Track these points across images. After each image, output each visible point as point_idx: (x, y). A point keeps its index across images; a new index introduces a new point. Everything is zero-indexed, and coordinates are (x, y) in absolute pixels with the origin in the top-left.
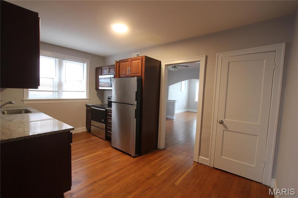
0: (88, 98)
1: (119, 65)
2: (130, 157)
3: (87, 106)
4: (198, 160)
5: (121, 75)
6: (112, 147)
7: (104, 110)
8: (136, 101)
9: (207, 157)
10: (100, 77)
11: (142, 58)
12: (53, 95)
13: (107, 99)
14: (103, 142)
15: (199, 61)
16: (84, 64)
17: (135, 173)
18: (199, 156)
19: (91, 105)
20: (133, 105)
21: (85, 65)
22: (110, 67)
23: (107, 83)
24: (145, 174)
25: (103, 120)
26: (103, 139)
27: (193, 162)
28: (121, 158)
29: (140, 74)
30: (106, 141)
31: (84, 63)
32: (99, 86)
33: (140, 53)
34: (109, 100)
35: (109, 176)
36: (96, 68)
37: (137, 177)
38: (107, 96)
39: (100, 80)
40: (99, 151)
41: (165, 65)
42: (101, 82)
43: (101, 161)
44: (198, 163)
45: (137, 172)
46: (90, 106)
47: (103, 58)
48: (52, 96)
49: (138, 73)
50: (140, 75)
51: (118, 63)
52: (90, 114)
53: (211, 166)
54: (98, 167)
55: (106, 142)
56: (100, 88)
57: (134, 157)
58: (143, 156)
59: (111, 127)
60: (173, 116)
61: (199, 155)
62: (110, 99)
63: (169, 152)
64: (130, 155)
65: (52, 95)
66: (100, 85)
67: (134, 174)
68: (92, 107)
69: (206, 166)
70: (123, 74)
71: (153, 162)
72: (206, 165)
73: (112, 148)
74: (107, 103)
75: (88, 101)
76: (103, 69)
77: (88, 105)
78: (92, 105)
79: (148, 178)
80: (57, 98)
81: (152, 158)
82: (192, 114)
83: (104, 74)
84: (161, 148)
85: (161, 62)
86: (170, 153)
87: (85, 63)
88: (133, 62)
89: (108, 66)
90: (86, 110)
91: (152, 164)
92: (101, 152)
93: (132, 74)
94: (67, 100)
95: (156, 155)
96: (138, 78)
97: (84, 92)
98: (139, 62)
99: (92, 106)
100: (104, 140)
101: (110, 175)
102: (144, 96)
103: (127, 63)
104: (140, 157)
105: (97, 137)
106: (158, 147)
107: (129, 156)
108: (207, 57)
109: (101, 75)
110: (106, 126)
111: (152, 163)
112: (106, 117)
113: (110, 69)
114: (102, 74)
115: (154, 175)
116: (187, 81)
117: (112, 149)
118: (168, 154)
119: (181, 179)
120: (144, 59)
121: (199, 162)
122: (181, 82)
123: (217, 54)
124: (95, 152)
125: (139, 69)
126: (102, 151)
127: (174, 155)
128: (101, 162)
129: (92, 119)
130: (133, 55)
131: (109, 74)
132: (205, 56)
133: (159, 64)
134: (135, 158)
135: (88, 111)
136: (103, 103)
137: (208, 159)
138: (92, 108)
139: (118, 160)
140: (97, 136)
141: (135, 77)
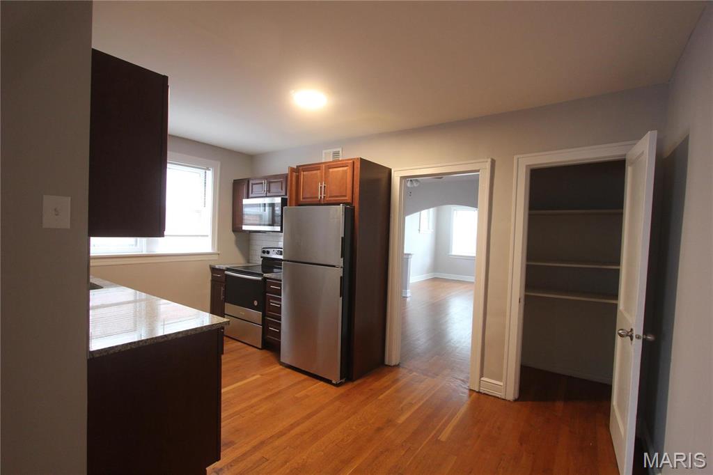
0: (216, 251)
1: (298, 178)
2: (329, 385)
3: (213, 270)
4: (480, 386)
5: (303, 198)
6: (282, 364)
7: (260, 278)
8: (342, 259)
9: (500, 380)
10: (245, 201)
11: (354, 162)
12: (136, 245)
13: (259, 253)
14: (259, 354)
15: (478, 171)
16: (207, 171)
17: (347, 419)
18: (481, 378)
19: (223, 267)
20: (334, 266)
21: (210, 174)
22: (270, 180)
23: (256, 215)
24: (371, 422)
25: (256, 303)
26: (257, 348)
27: (467, 391)
28: (309, 389)
29: (348, 198)
30: (264, 351)
31: (208, 169)
32: (242, 223)
33: (340, 150)
34: (266, 255)
35: (292, 429)
36: (234, 180)
37: (354, 428)
38: (259, 244)
39: (246, 210)
40: (253, 373)
41: (401, 177)
42: (247, 214)
43: (264, 396)
44: (479, 392)
45: (351, 418)
46: (224, 270)
47: (251, 158)
48: (134, 247)
49: (345, 196)
50: (350, 201)
51: (297, 171)
52: (222, 289)
53: (508, 398)
54: (261, 410)
55: (267, 354)
56: (245, 228)
57: (337, 385)
58: (356, 383)
59: (280, 320)
60: (406, 289)
61: (482, 376)
62: (268, 252)
63: (411, 371)
64: (329, 382)
65: (132, 245)
66: (245, 221)
67: (347, 421)
68: (226, 272)
69: (498, 398)
70: (307, 198)
71: (382, 394)
72: (497, 396)
73: (281, 367)
74: (261, 263)
75: (217, 258)
76: (253, 184)
77: (217, 267)
78: (228, 266)
79: (379, 430)
80: (145, 252)
81: (377, 385)
82: (445, 284)
83: (255, 196)
84: (393, 363)
85: (390, 170)
86: (415, 373)
87: (210, 170)
88: (331, 170)
89: (266, 178)
90: (210, 278)
91: (381, 400)
92: (258, 376)
93: (330, 197)
94: (168, 258)
95: (384, 379)
96: (345, 208)
97: (207, 236)
98: (345, 172)
99: (228, 269)
100: (259, 349)
101: (292, 427)
102: (358, 246)
103: (316, 174)
104: (350, 386)
105: (240, 344)
106: (387, 363)
107: (326, 384)
108: (493, 163)
109: (248, 197)
110: (264, 316)
111: (381, 397)
112: (265, 296)
113: (269, 183)
114: (251, 195)
115: (390, 422)
116: (431, 210)
117: (282, 369)
118: (411, 375)
119: (451, 429)
120: (358, 165)
121: (481, 391)
122: (419, 213)
123: (515, 157)
124: (245, 378)
125: (346, 187)
126: (262, 375)
127: (425, 377)
128: (266, 398)
129: (226, 300)
130: (325, 153)
131: (266, 197)
132: (489, 160)
133: (386, 175)
134: (340, 388)
135: (215, 283)
136: (249, 262)
137: (502, 384)
138: (227, 275)
139: (304, 392)
140: (240, 341)
141: (339, 204)
